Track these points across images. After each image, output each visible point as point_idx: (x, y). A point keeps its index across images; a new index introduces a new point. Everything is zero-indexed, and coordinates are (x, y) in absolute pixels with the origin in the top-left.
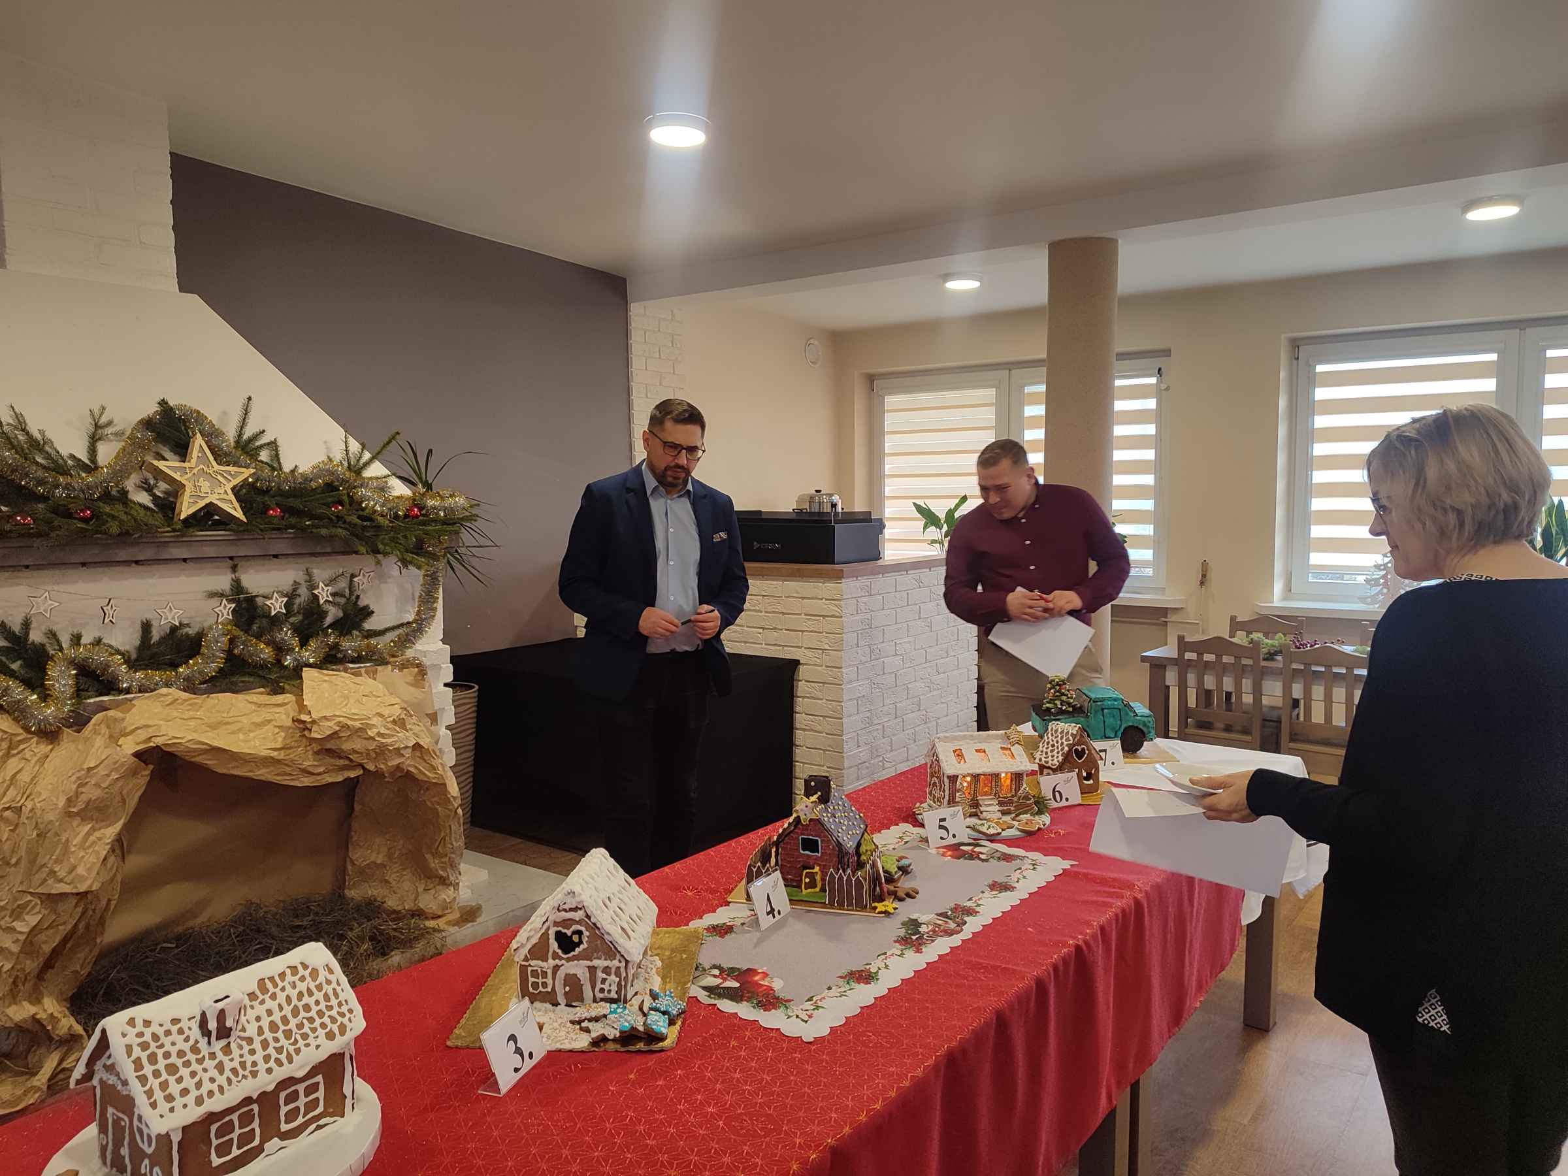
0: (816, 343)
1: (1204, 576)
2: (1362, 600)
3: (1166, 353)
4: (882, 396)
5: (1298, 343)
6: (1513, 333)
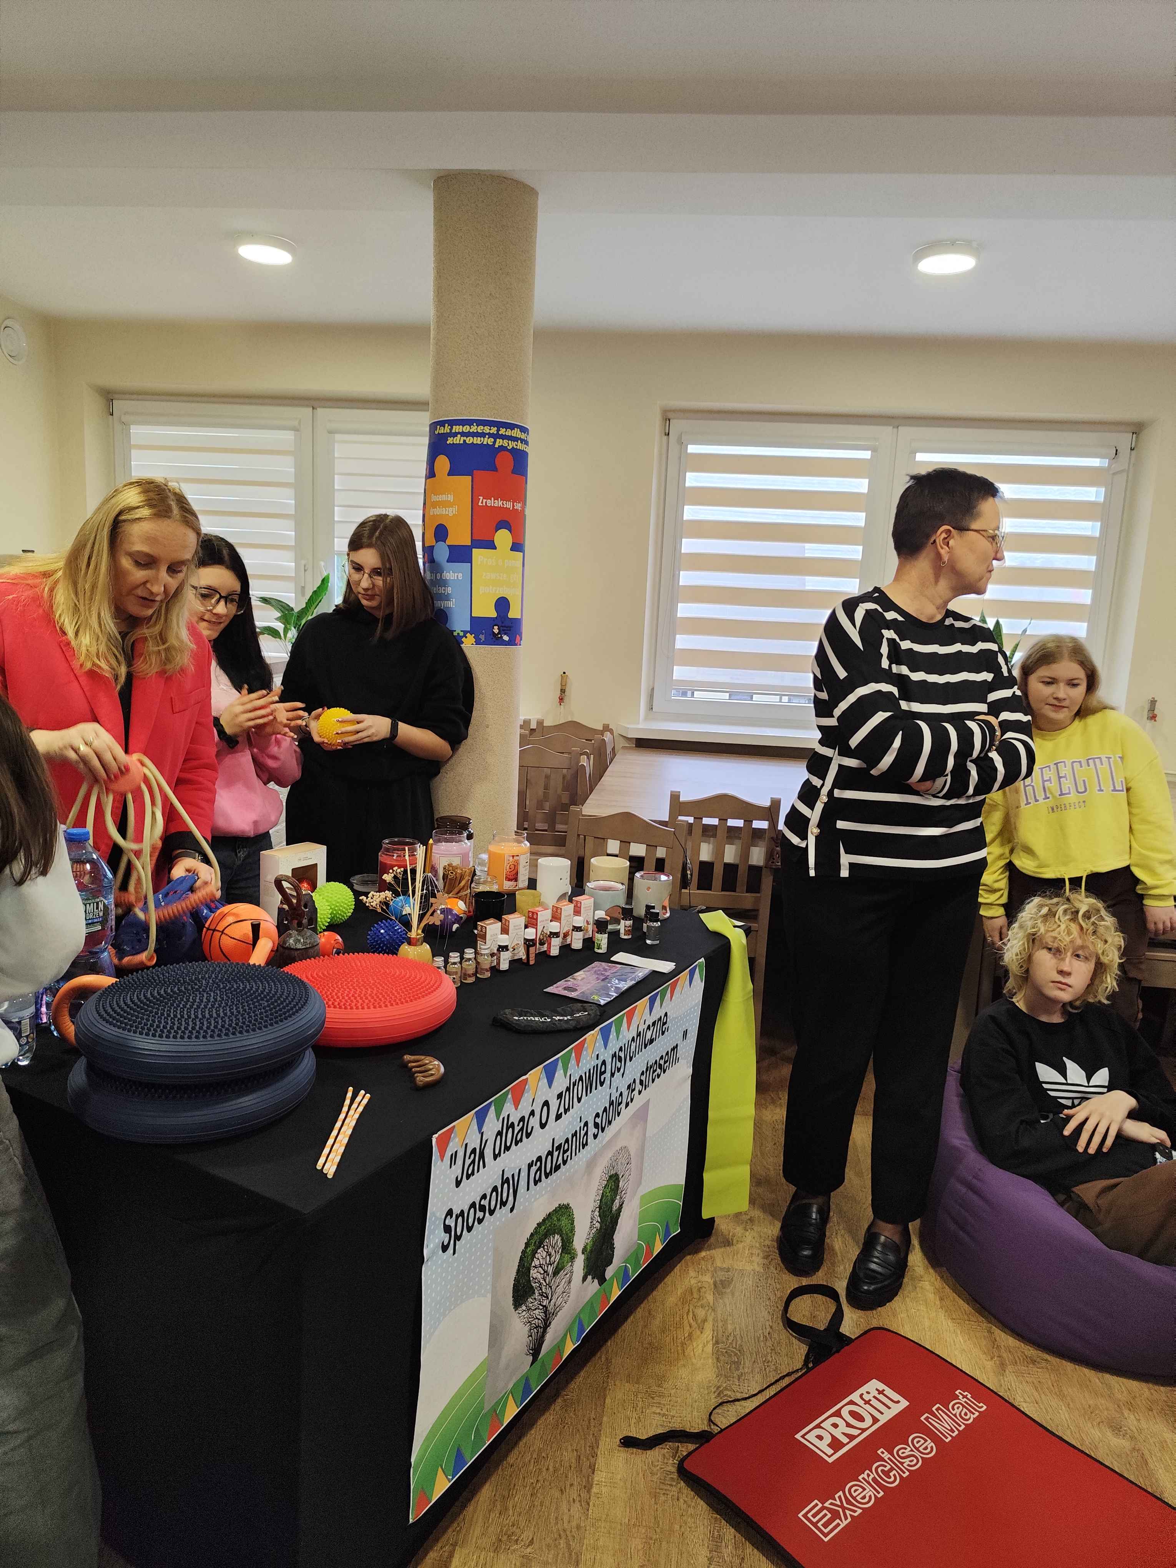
0: (17, 327)
1: (563, 691)
4: (126, 425)
5: (670, 415)
6: (885, 432)
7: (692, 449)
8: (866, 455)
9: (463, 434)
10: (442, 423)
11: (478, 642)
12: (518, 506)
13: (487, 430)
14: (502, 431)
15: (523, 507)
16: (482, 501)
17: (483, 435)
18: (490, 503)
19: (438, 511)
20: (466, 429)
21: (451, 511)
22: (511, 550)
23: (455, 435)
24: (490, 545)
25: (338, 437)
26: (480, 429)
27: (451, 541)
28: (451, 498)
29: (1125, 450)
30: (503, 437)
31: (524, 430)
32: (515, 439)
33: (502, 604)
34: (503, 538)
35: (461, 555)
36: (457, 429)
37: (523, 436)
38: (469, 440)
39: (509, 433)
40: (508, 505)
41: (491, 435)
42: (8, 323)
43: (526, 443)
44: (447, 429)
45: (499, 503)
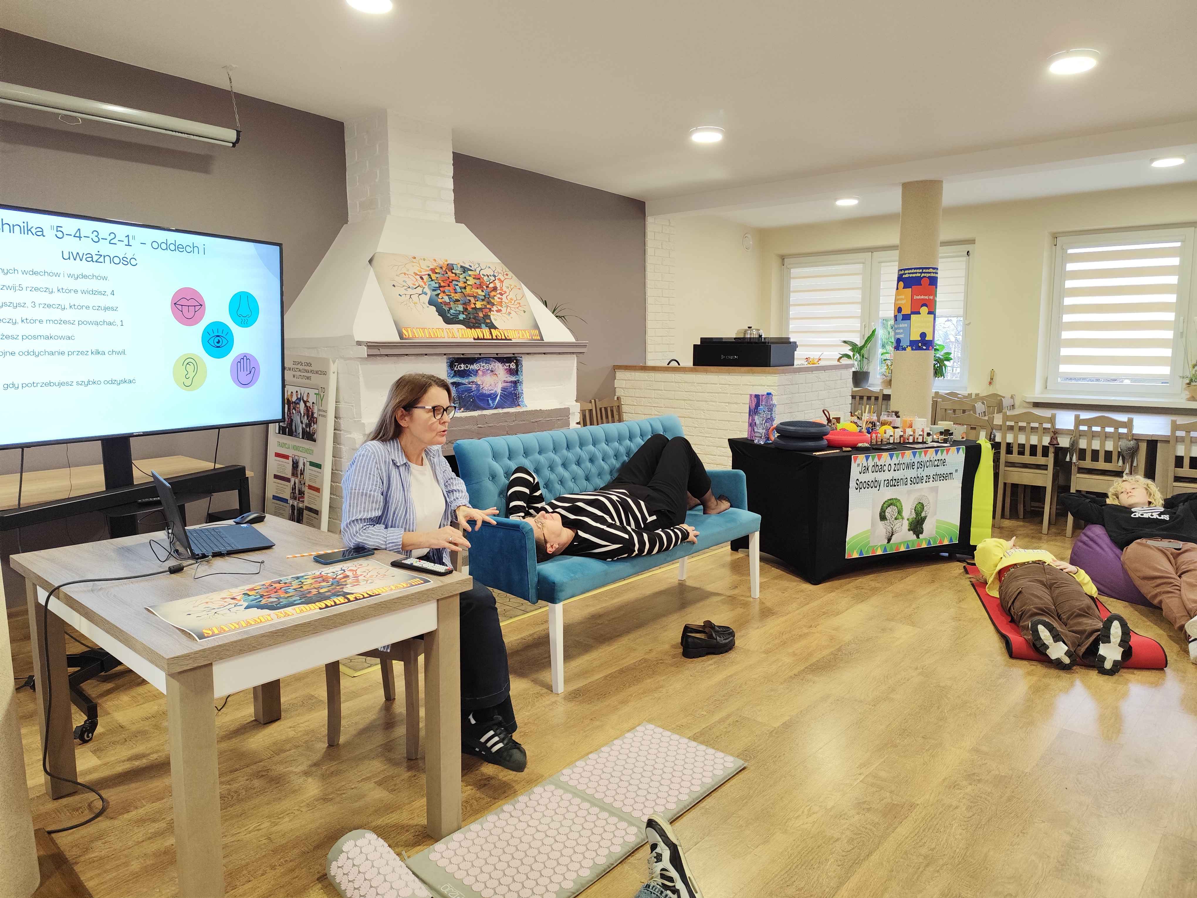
0: (750, 236)
1: (992, 379)
3: (972, 241)
4: (789, 269)
5: (1057, 235)
6: (1190, 231)
7: (1070, 251)
8: (1178, 245)
9: (909, 273)
10: (901, 270)
11: (912, 349)
12: (931, 297)
13: (918, 271)
14: (924, 271)
15: (934, 298)
16: (915, 297)
17: (916, 273)
18: (918, 297)
19: (899, 302)
20: (910, 271)
21: (903, 302)
22: (928, 314)
23: (906, 274)
24: (919, 313)
25: (883, 264)
26: (915, 271)
27: (903, 313)
28: (903, 297)
30: (925, 273)
31: (934, 269)
32: (930, 273)
33: (923, 335)
34: (924, 310)
35: (907, 317)
36: (907, 272)
37: (934, 271)
38: (911, 275)
39: (927, 271)
40: (926, 297)
41: (919, 273)
42: (746, 236)
43: (937, 273)
44: (903, 272)
45: (923, 297)
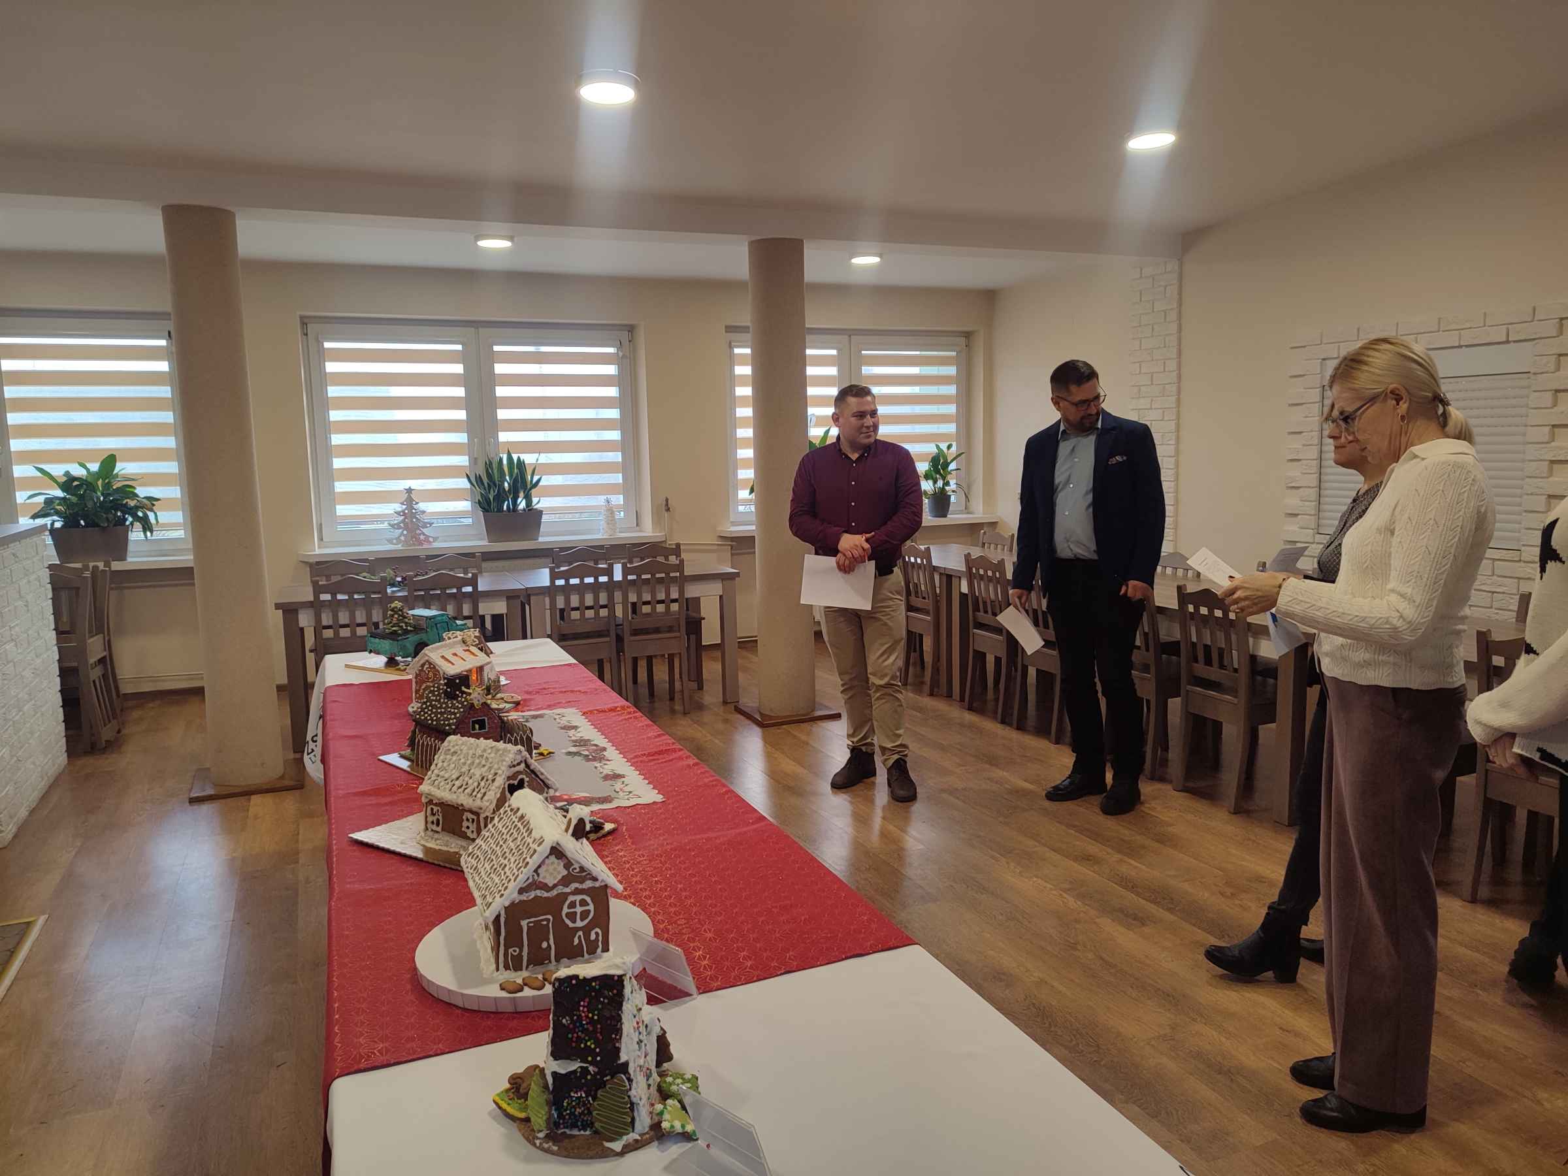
2: (390, 541)
5: (305, 321)
6: (471, 330)
7: (327, 345)
8: (459, 347)
29: (626, 342)
